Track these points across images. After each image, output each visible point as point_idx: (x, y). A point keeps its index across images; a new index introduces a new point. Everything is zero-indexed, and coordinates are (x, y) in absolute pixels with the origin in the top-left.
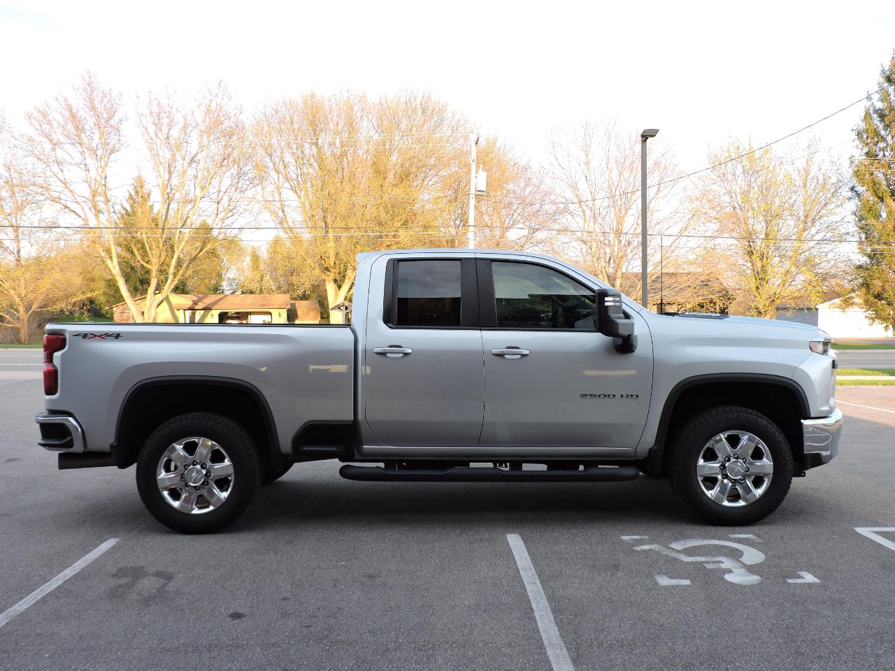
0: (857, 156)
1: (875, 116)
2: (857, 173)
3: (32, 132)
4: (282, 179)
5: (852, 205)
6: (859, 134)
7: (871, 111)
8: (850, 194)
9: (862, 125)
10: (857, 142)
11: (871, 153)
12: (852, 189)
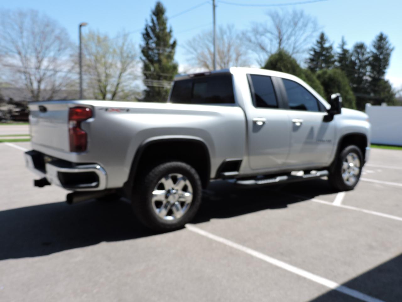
1: (149, 29)
6: (144, 36)
7: (148, 27)
11: (147, 44)
12: (141, 58)
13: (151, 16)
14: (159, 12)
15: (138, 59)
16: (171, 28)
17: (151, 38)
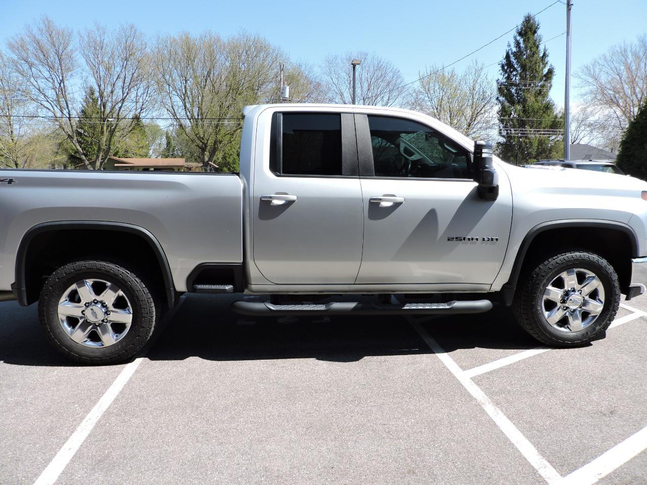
0: (500, 79)
1: (512, 56)
2: (500, 90)
3: (15, 57)
4: (171, 89)
5: (497, 108)
6: (503, 67)
7: (510, 53)
8: (496, 101)
9: (504, 61)
10: (501, 71)
11: (508, 78)
12: (497, 99)
13: (515, 38)
14: (528, 30)
15: (494, 100)
16: (545, 50)
17: (515, 69)
